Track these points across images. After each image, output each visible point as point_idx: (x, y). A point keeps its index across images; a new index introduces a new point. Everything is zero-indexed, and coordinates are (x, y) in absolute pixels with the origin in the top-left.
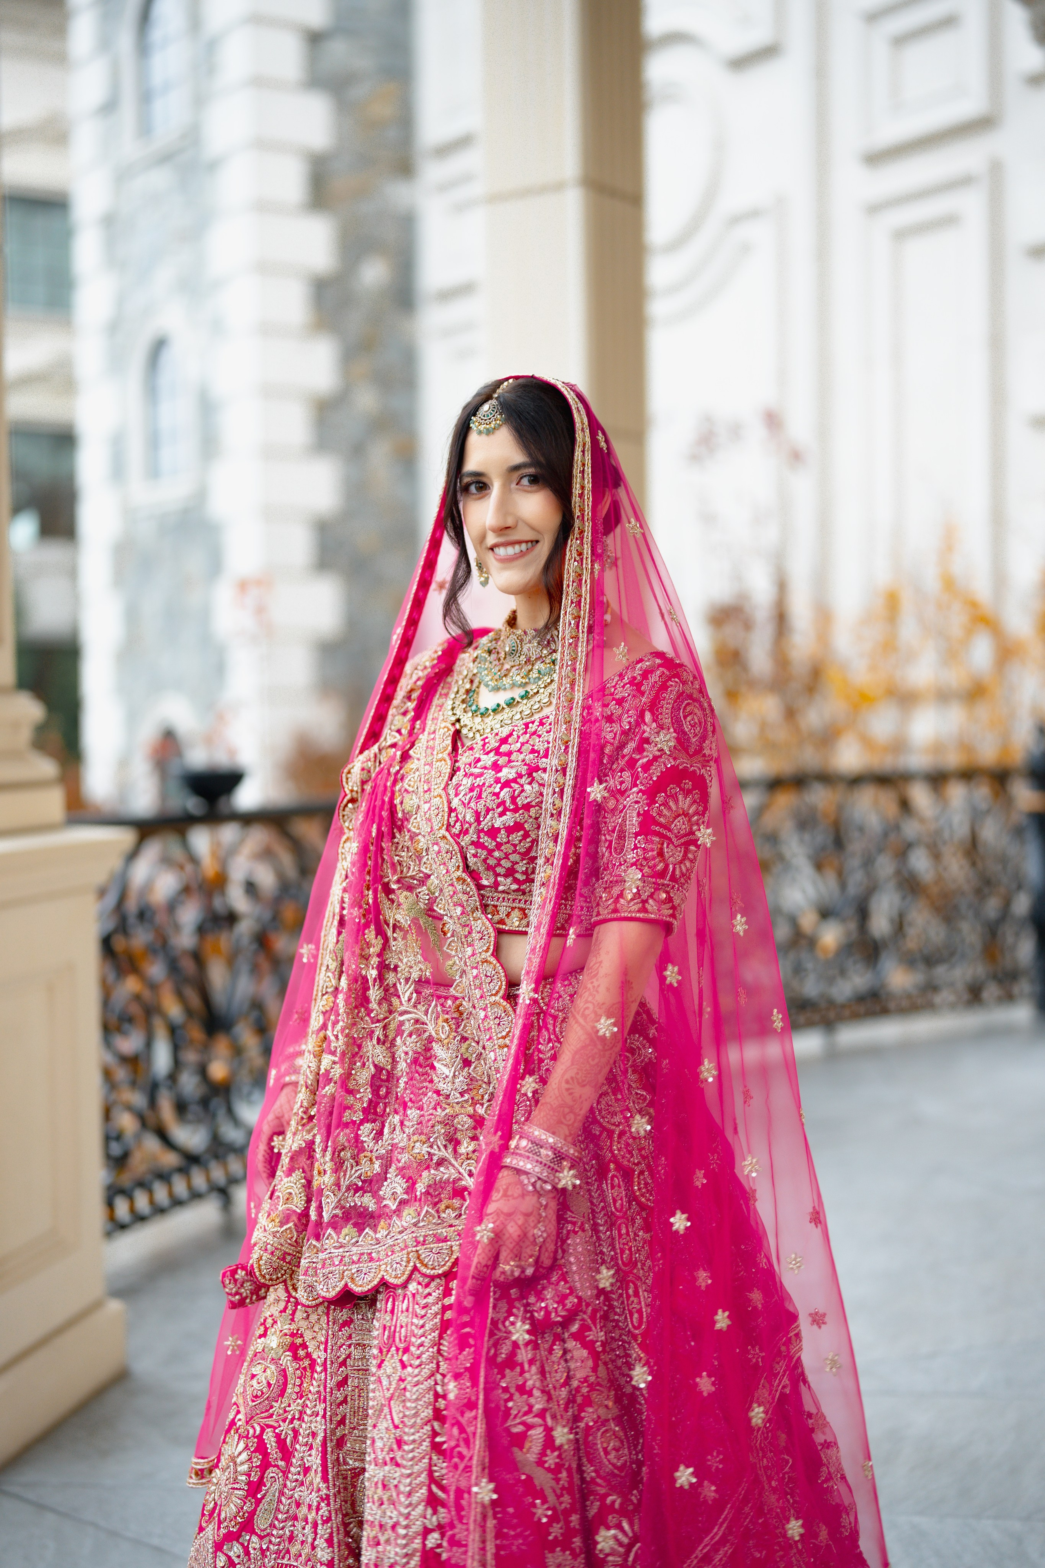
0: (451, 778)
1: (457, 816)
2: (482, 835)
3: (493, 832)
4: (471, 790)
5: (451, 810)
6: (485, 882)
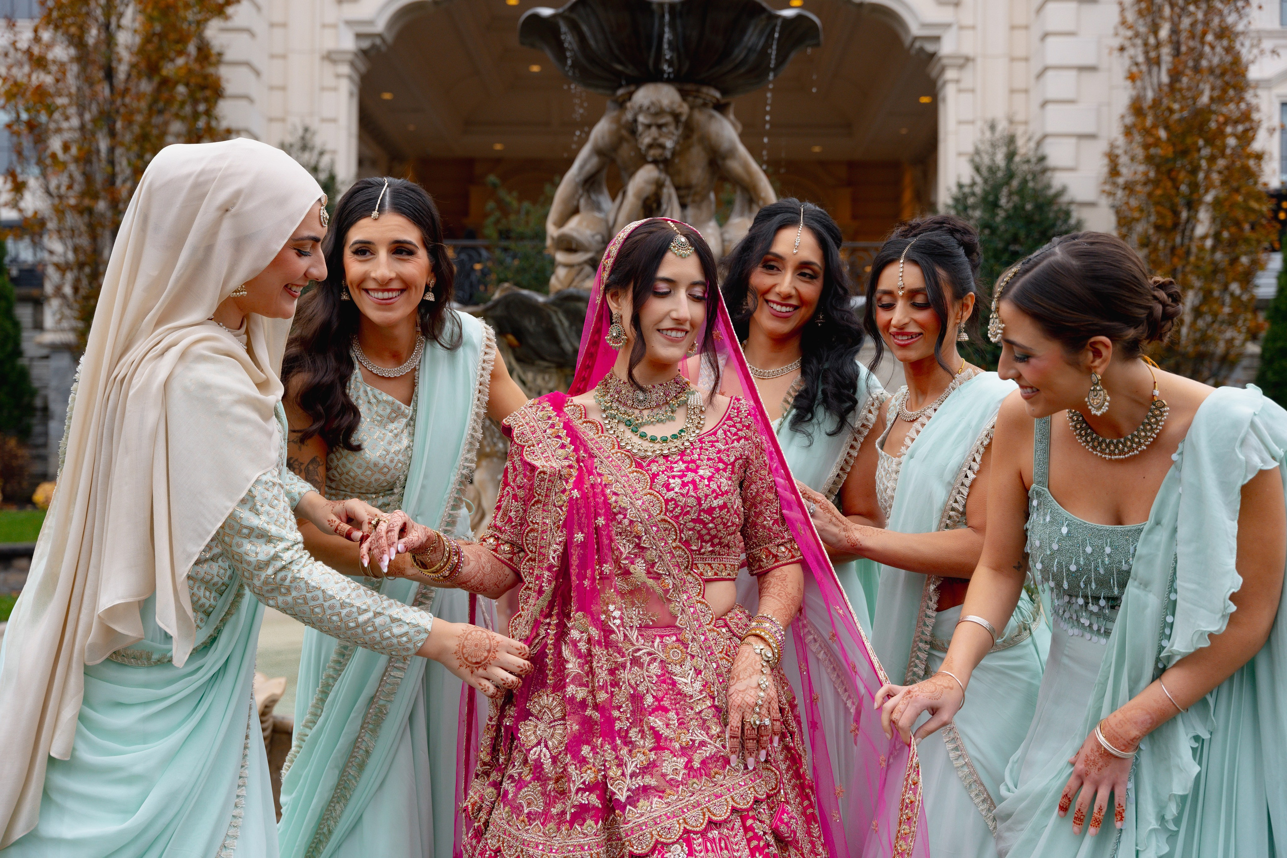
3: (710, 510)
6: (694, 548)
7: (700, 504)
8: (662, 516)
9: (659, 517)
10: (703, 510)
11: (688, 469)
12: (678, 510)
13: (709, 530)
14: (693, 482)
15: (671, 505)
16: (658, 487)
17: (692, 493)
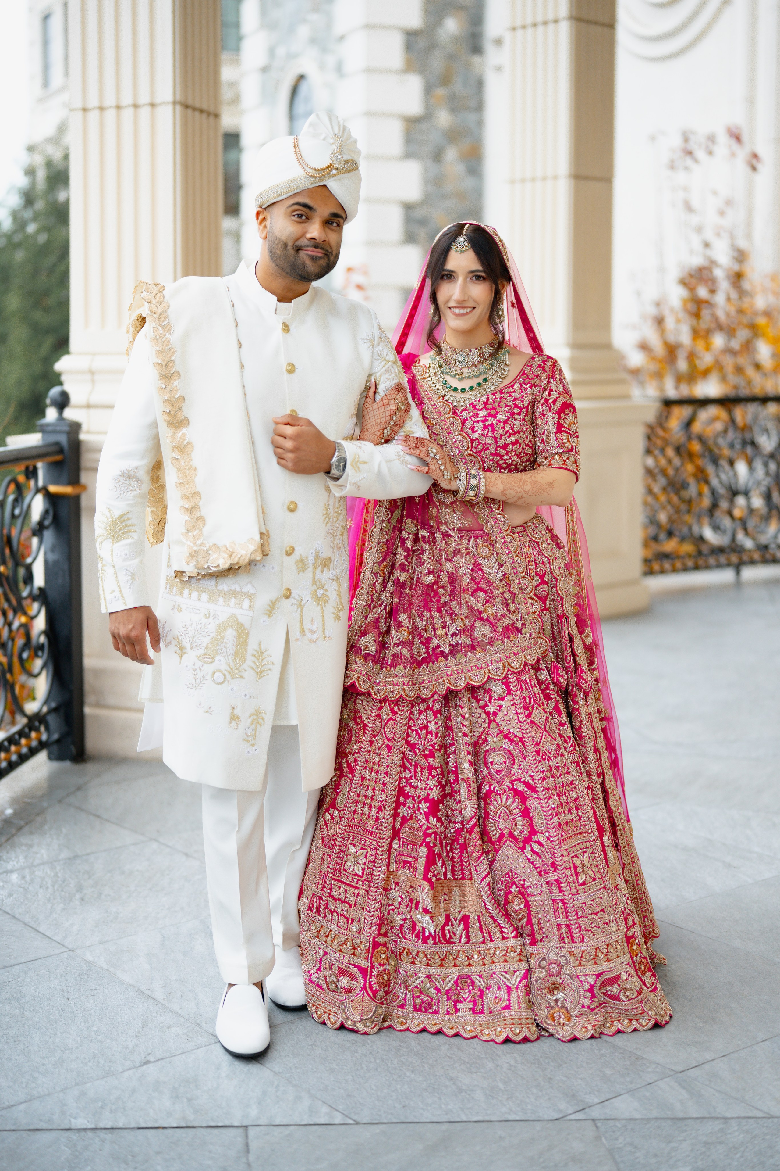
0: (463, 425)
1: (479, 442)
2: (498, 449)
3: (505, 447)
4: (485, 427)
5: (472, 440)
7: (496, 442)
8: (469, 452)
9: (466, 453)
10: (499, 446)
11: (490, 415)
12: (480, 447)
13: (505, 460)
14: (492, 425)
15: (475, 443)
16: (466, 430)
17: (490, 434)
